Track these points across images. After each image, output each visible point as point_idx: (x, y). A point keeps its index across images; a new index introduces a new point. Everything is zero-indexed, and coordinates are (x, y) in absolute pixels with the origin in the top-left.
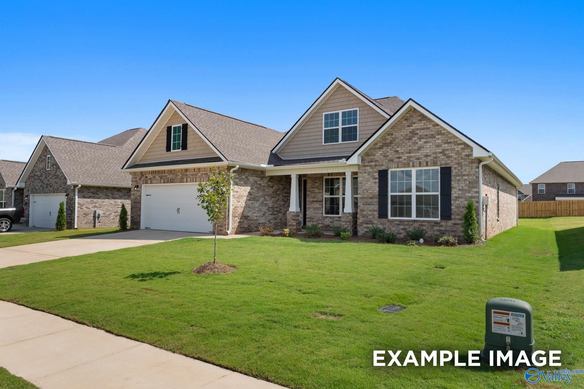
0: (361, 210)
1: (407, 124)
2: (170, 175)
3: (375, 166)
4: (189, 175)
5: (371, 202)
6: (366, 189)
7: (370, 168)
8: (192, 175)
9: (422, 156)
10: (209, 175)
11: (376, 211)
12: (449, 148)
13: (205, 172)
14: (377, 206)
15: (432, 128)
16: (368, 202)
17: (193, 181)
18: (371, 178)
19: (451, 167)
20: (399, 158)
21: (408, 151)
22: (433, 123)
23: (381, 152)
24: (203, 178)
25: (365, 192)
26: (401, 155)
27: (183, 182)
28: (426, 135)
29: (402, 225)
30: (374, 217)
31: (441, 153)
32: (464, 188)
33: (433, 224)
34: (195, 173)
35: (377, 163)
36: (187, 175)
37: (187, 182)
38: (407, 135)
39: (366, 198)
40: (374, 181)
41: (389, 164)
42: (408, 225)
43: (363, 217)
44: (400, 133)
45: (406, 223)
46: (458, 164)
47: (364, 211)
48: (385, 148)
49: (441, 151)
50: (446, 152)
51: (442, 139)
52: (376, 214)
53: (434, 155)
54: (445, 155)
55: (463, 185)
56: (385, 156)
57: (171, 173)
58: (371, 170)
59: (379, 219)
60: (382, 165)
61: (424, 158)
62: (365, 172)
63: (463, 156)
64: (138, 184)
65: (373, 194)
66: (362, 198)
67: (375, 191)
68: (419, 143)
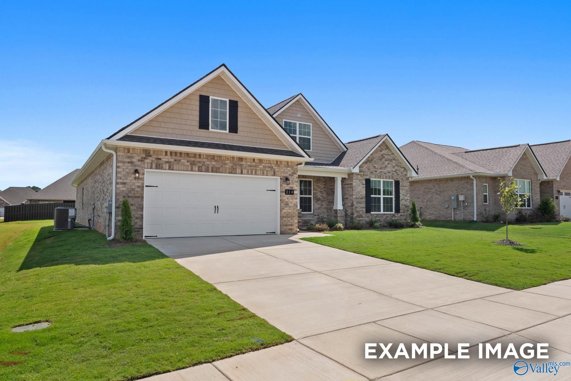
0: (355, 208)
1: (379, 150)
2: (211, 161)
3: (363, 175)
4: (244, 165)
5: (361, 201)
6: (358, 192)
7: (361, 177)
8: (251, 166)
9: (387, 172)
10: (275, 169)
11: (364, 208)
12: (398, 169)
13: (270, 165)
14: (365, 204)
15: (391, 155)
16: (359, 201)
17: (252, 174)
18: (361, 184)
19: (399, 181)
20: (376, 171)
21: (380, 167)
22: (391, 152)
23: (366, 166)
24: (267, 171)
25: (357, 194)
26: (377, 170)
27: (236, 173)
28: (388, 159)
29: (378, 217)
30: (363, 212)
31: (395, 171)
32: (404, 194)
33: (392, 216)
34: (254, 164)
35: (365, 174)
36: (241, 165)
37: (242, 173)
38: (379, 156)
39: (358, 198)
40: (363, 186)
41: (371, 175)
42: (381, 217)
43: (357, 212)
44: (376, 155)
45: (380, 216)
46: (402, 179)
47: (357, 208)
48: (368, 163)
49: (395, 170)
50: (397, 172)
51: (395, 163)
52: (364, 210)
53: (392, 173)
54: (397, 173)
55: (404, 192)
56: (369, 169)
57: (214, 159)
58: (361, 178)
59: (366, 214)
60: (367, 175)
61: (388, 174)
62: (357, 179)
63: (404, 175)
64: (136, 168)
65: (362, 195)
66: (356, 198)
67: (363, 194)
68: (385, 163)
